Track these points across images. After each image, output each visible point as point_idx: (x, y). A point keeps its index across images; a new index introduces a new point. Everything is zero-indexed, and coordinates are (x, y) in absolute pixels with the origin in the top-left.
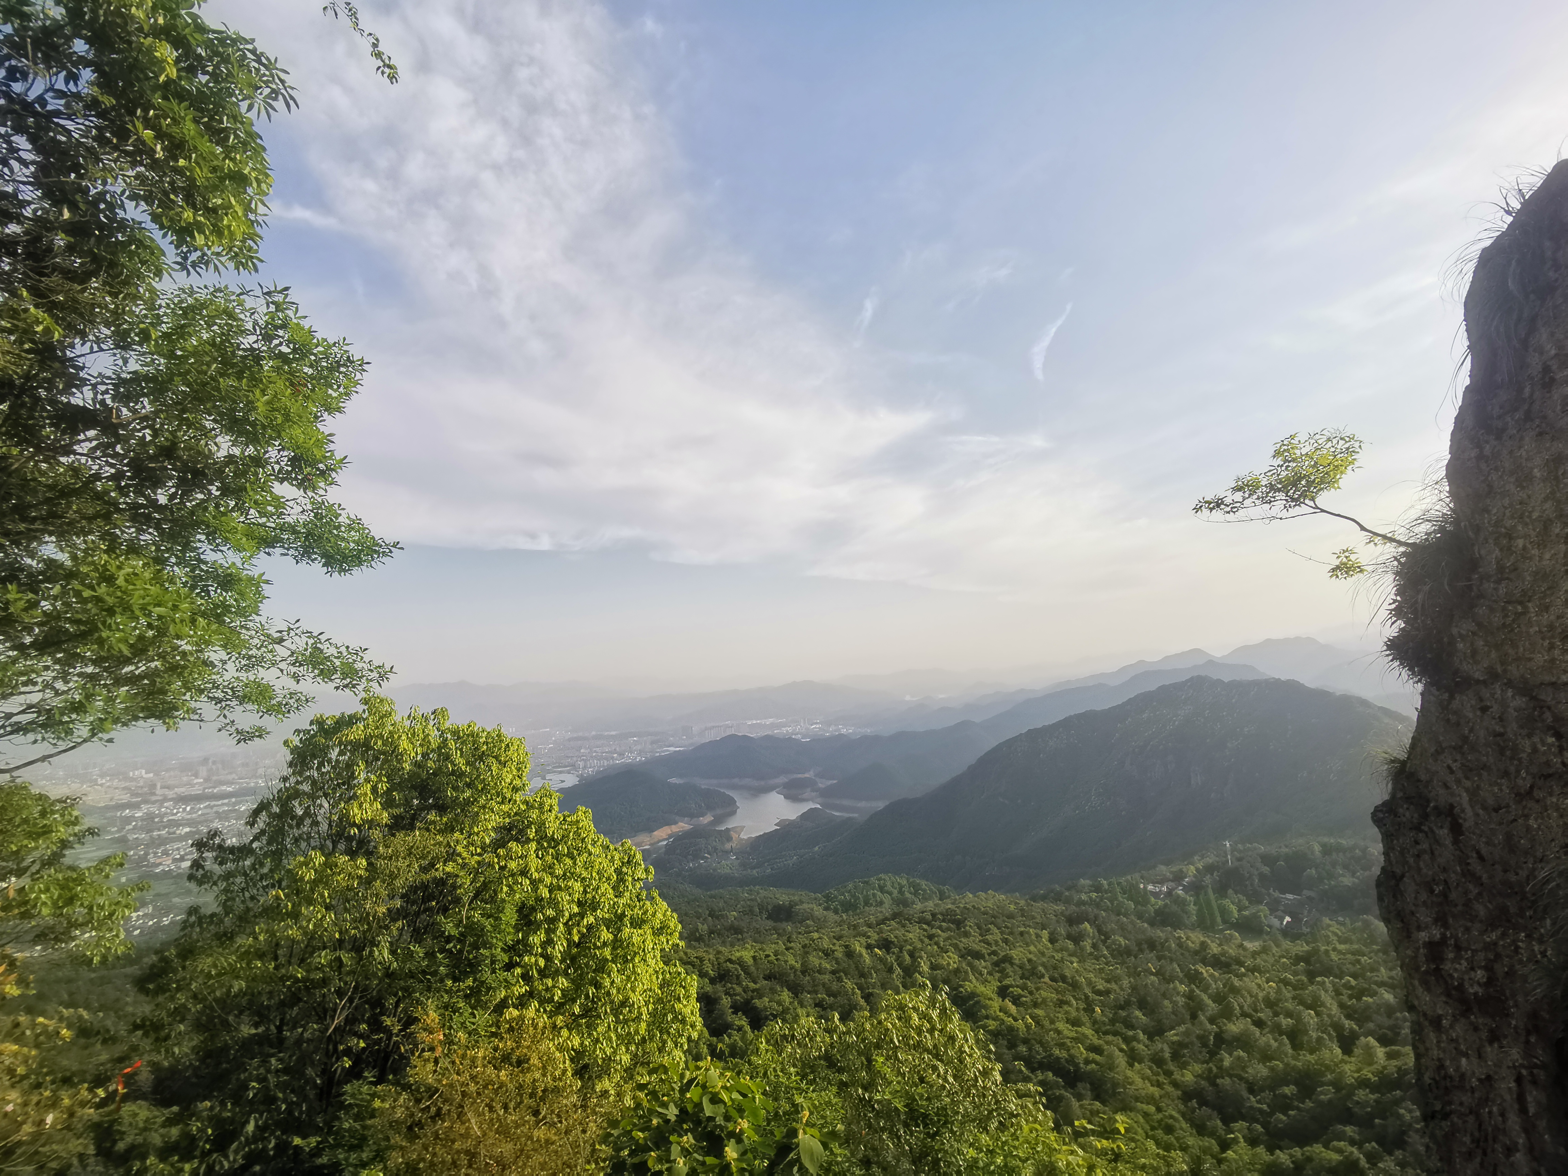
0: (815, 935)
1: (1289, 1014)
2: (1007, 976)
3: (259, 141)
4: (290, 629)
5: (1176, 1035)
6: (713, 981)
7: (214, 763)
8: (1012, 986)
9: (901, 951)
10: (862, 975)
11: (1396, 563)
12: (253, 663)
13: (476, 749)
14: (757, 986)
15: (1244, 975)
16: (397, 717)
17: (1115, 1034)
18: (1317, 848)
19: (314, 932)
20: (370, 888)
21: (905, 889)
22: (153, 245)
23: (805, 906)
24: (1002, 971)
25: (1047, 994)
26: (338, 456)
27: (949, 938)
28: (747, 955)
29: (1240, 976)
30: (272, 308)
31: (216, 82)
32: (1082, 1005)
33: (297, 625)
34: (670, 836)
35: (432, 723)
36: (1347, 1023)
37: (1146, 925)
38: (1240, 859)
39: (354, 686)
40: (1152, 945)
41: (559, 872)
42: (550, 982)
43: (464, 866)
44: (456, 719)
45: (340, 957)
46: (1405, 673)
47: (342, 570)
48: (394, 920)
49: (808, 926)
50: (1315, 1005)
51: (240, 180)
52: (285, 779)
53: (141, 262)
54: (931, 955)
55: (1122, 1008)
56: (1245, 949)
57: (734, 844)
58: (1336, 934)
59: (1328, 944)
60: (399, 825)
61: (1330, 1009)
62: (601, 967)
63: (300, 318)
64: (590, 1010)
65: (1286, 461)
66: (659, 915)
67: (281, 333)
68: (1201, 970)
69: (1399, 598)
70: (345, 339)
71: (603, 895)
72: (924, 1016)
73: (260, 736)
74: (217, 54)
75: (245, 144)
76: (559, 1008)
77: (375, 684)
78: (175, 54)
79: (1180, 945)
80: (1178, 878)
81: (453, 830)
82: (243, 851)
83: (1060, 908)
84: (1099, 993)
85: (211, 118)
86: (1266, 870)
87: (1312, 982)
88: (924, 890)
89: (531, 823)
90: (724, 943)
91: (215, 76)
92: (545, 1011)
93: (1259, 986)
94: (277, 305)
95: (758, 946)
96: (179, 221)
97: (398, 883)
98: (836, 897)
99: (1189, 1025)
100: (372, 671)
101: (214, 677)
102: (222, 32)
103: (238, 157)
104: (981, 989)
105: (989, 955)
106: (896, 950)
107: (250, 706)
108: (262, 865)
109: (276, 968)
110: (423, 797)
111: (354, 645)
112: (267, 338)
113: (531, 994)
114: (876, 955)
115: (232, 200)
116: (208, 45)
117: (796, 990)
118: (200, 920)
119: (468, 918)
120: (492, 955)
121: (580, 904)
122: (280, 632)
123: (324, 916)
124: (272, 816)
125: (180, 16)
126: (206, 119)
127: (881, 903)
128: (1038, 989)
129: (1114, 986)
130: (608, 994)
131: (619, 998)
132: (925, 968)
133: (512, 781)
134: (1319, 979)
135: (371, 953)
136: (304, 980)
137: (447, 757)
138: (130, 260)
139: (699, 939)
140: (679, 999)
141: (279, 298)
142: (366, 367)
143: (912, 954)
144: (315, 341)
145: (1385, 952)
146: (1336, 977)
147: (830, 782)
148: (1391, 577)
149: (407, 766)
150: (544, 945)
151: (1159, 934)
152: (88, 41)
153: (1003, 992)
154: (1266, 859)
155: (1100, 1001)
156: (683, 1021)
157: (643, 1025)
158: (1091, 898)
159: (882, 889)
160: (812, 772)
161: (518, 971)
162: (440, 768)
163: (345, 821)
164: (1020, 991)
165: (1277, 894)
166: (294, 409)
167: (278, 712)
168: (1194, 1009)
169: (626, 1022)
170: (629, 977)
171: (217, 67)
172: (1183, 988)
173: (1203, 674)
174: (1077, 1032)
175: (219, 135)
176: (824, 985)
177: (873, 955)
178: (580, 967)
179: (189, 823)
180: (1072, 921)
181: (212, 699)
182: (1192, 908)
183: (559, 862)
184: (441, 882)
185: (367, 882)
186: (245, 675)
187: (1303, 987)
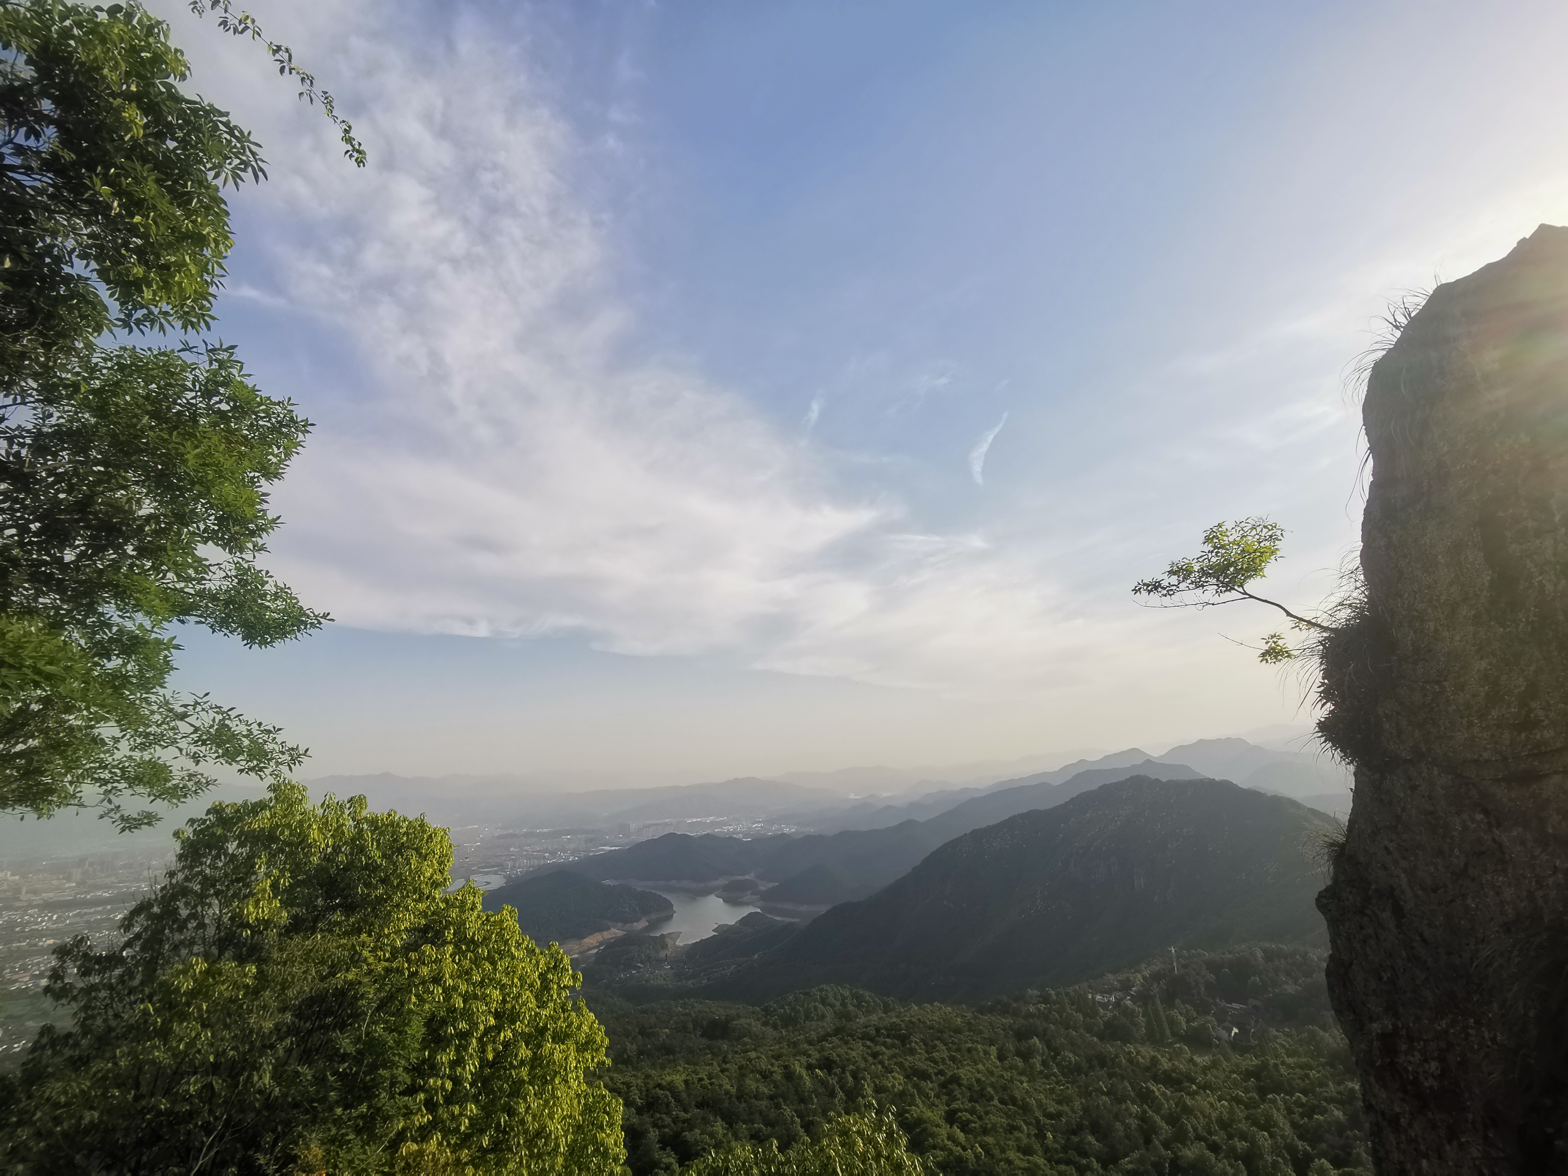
0: (753, 1055)
1: (1243, 1137)
2: (955, 1099)
3: (223, 206)
4: (197, 703)
5: (1130, 1162)
6: (640, 1111)
7: (91, 864)
8: (960, 1110)
9: (843, 1071)
10: (802, 1100)
11: (1321, 647)
12: (150, 741)
13: (395, 840)
14: (688, 1116)
15: (1196, 1093)
16: (308, 806)
17: (1068, 1162)
18: (1259, 954)
19: (186, 1053)
20: (257, 999)
21: (847, 1001)
22: (95, 300)
23: (743, 1021)
24: (950, 1093)
25: (998, 1119)
26: (270, 516)
27: (894, 1056)
28: (678, 1079)
29: (1192, 1094)
30: (215, 365)
31: (184, 149)
32: (1034, 1131)
33: (205, 700)
34: (601, 944)
35: (347, 812)
36: (1301, 1145)
37: (1095, 1039)
38: (1185, 966)
39: (261, 769)
40: (1103, 1061)
41: (477, 978)
42: (456, 1110)
43: (370, 972)
44: (375, 808)
45: (211, 1083)
46: (1338, 754)
47: (263, 643)
48: (281, 1039)
49: (745, 1044)
50: (1268, 1125)
51: (200, 240)
52: (172, 874)
53: (80, 316)
54: (875, 1076)
55: (1074, 1133)
56: (1195, 1064)
57: (669, 952)
58: (1283, 1046)
59: (1277, 1057)
60: (296, 926)
61: (1283, 1130)
62: (517, 1089)
63: (243, 376)
64: (501, 1142)
65: (1215, 547)
66: (585, 1028)
67: (222, 390)
68: (1152, 1088)
69: (1326, 681)
70: (290, 399)
71: (524, 1004)
72: (870, 1141)
73: (149, 824)
74: (187, 122)
75: (208, 208)
76: (465, 1140)
77: (284, 769)
78: (145, 120)
79: (1131, 1061)
80: (1126, 987)
81: (359, 932)
82: (113, 960)
83: (1007, 1021)
84: (1050, 1116)
85: (175, 182)
86: (1211, 977)
87: (1264, 1100)
88: (867, 1002)
89: (449, 923)
90: (653, 1066)
91: (184, 143)
92: (449, 1144)
93: (1212, 1105)
94: (221, 363)
95: (691, 1068)
96: (128, 276)
97: (290, 993)
98: (775, 1010)
99: (1143, 1151)
100: (283, 753)
101: (102, 756)
102: (195, 103)
103: (199, 220)
104: (928, 1114)
105: (936, 1074)
106: (838, 1071)
107: (140, 789)
108: (132, 977)
109: (137, 1098)
110: (329, 896)
111: (268, 725)
112: (207, 394)
113: (433, 1125)
114: (817, 1076)
115: (187, 258)
116: (181, 114)
117: (730, 1119)
118: (53, 1043)
119: (367, 1034)
120: (393, 1076)
121: (497, 1015)
122: (185, 706)
123: (198, 1035)
124: (151, 917)
125: (154, 84)
126: (170, 183)
127: (823, 1017)
128: (987, 1113)
129: (1066, 1108)
130: (522, 1122)
131: (533, 1126)
132: (869, 1090)
133: (432, 875)
134: (1270, 1096)
135: (250, 1077)
136: (168, 1113)
137: (362, 850)
138: (70, 313)
139: (627, 1062)
140: (601, 1128)
141: (224, 356)
142: (309, 428)
143: (855, 1076)
144: (258, 399)
145: (1332, 1066)
146: (1286, 1093)
147: (771, 885)
148: (1316, 660)
149: (315, 860)
150: (453, 1064)
151: (1110, 1048)
152: (56, 101)
153: (951, 1117)
154: (1213, 967)
155: (1052, 1125)
156: (605, 1155)
157: (560, 1160)
158: (1039, 1010)
159: (823, 1001)
160: (752, 874)
161: (422, 1096)
162: (352, 862)
163: (237, 919)
164: (969, 1116)
165: (1223, 1004)
166: (229, 464)
167: (173, 796)
168: (1148, 1133)
169: (540, 1156)
170: (547, 1102)
171: (188, 134)
172: (1135, 1109)
173: (1142, 773)
174: (1029, 1162)
175: (182, 199)
176: (761, 1113)
177: (816, 1077)
178: (492, 1091)
179: (51, 934)
180: (1021, 1035)
181: (98, 780)
182: (1141, 1020)
183: (478, 967)
184: (341, 993)
185: (254, 992)
186: (139, 754)
187: (1256, 1107)
